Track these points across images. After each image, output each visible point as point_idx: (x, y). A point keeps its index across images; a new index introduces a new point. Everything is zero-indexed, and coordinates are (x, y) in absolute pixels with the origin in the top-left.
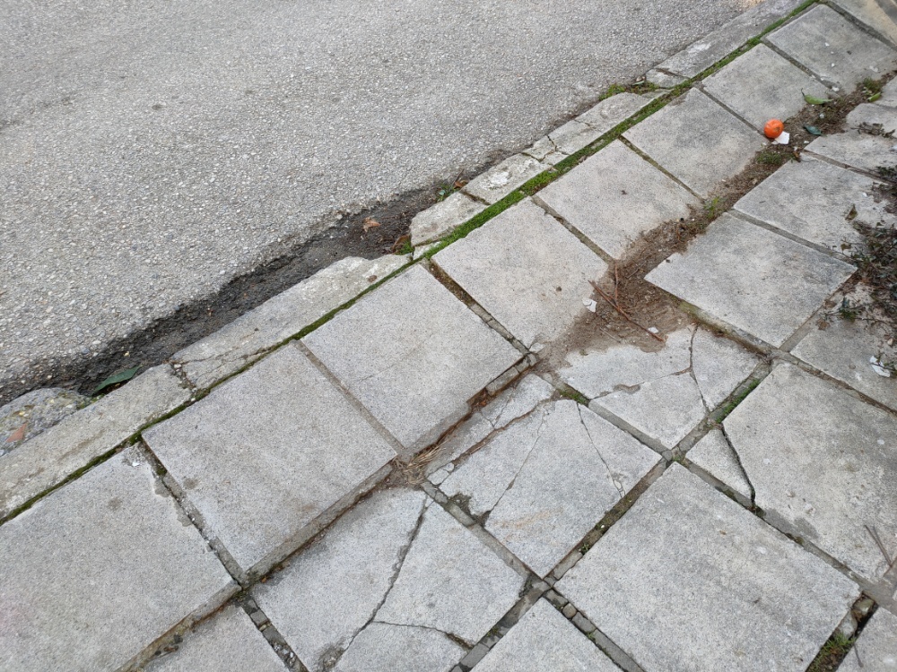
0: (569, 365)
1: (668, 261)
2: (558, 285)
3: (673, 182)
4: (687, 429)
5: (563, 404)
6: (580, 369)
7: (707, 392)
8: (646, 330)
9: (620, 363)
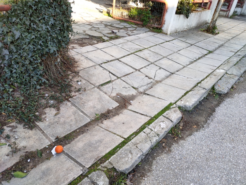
0: (135, 93)
1: (113, 108)
2: (140, 103)
3: (107, 129)
4: (116, 81)
5: (136, 87)
6: (134, 92)
7: (111, 85)
8: (120, 96)
9: (126, 92)
